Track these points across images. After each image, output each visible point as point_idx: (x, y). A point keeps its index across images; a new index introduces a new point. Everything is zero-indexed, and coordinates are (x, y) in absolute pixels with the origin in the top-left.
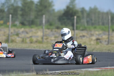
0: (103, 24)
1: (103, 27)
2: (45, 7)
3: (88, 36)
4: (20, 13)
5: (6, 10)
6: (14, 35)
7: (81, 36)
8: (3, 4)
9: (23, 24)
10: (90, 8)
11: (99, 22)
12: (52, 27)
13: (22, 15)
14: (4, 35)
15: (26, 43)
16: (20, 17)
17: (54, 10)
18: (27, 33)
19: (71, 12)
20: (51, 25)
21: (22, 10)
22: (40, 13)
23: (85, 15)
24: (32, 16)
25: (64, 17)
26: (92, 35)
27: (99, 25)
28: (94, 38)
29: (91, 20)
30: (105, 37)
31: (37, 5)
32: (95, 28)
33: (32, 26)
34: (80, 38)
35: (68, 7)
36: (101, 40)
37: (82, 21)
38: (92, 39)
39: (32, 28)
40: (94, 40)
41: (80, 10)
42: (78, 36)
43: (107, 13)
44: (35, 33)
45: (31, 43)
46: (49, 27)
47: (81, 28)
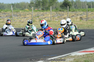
0: (83, 8)
1: (83, 9)
2: (54, 1)
3: (75, 16)
4: (41, 4)
5: (34, 3)
7: (72, 16)
9: (43, 9)
11: (81, 7)
12: (57, 10)
13: (43, 5)
16: (41, 6)
17: (58, 2)
18: (43, 15)
19: (66, 3)
20: (57, 9)
21: (42, 2)
23: (74, 4)
25: (63, 5)
26: (78, 15)
27: (81, 8)
28: (79, 17)
29: (77, 6)
30: (85, 16)
32: (79, 10)
34: (71, 17)
36: (83, 18)
37: (72, 7)
38: (77, 18)
39: (47, 11)
40: (79, 18)
41: (71, 1)
42: (70, 16)
43: (85, 2)
46: (56, 11)
47: (72, 11)
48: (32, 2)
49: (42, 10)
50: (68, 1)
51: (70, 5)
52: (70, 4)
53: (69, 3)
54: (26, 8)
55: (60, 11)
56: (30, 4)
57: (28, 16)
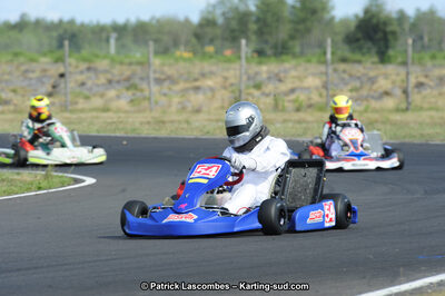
2: (314, 12)
3: (431, 83)
4: (253, 27)
5: (220, 21)
6: (247, 87)
8: (214, 6)
9: (260, 53)
10: (418, 10)
13: (260, 33)
14: (225, 88)
15: (284, 110)
16: (253, 37)
17: (333, 18)
18: (280, 81)
19: (374, 21)
22: (301, 27)
23: (407, 27)
24: (283, 32)
25: (360, 35)
27: (441, 50)
29: (422, 38)
31: (293, 7)
32: (434, 57)
33: (284, 57)
35: (367, 11)
39: (283, 61)
41: (394, 15)
44: (300, 78)
45: (298, 110)
46: (322, 59)
48: (210, 17)
49: (255, 55)
50: (382, 16)
51: (394, 33)
52: (389, 29)
53: (385, 24)
54: (182, 48)
55: (344, 60)
56: (201, 25)
57: (209, 83)
